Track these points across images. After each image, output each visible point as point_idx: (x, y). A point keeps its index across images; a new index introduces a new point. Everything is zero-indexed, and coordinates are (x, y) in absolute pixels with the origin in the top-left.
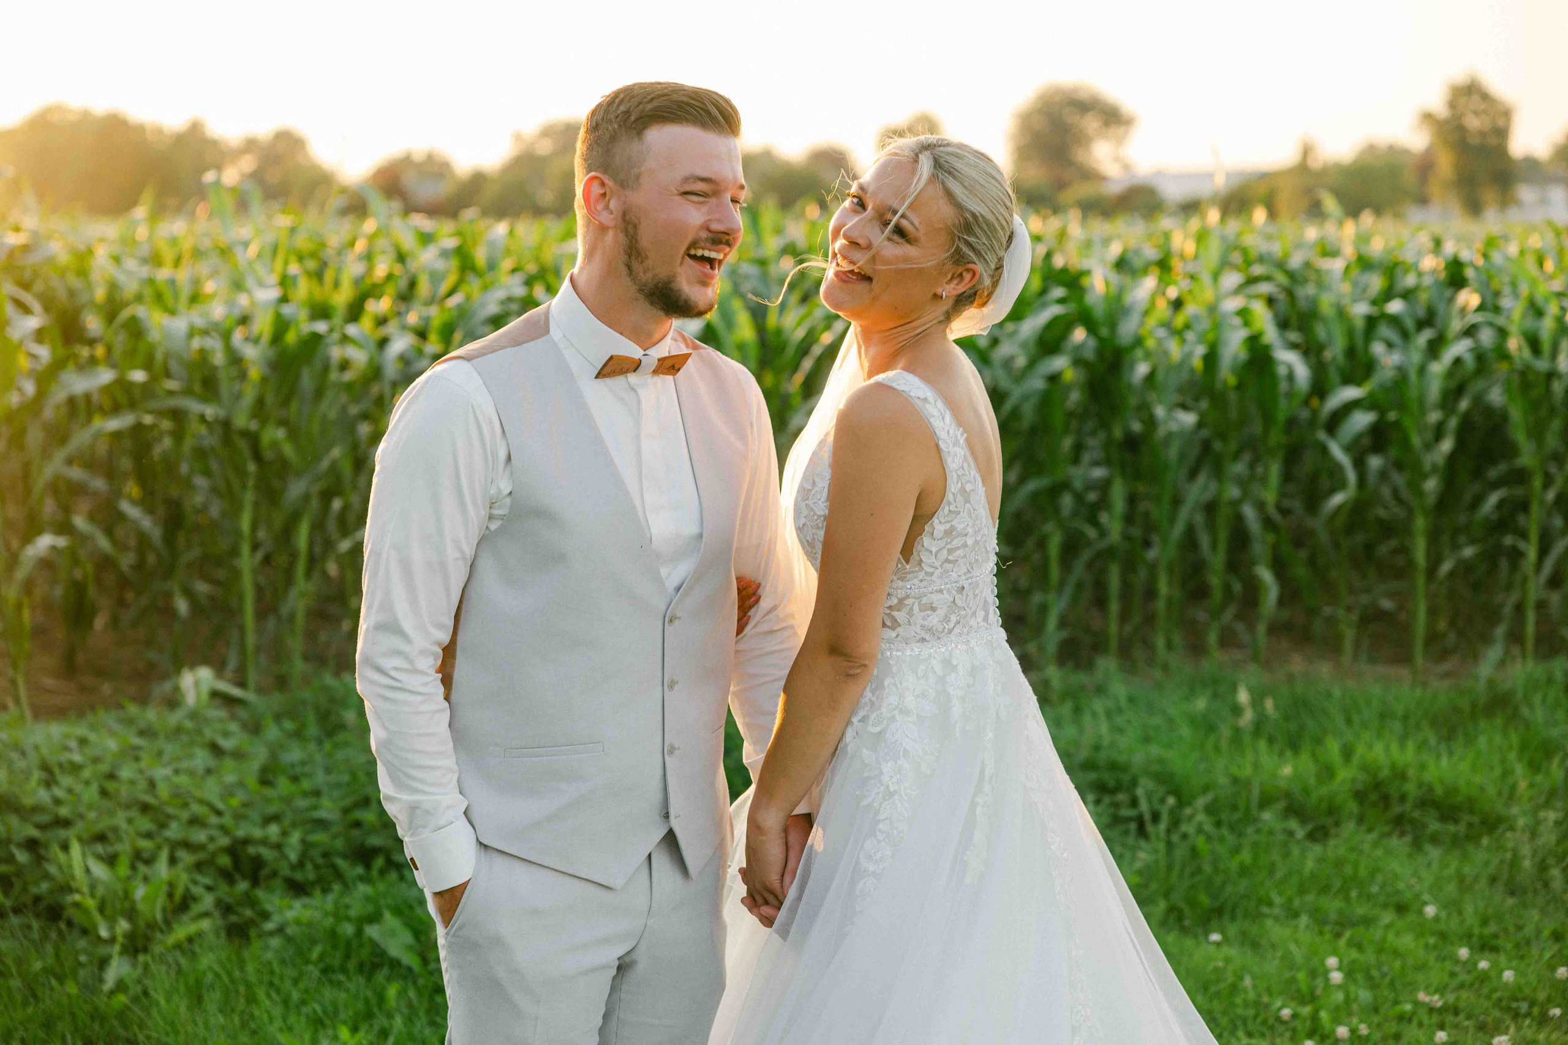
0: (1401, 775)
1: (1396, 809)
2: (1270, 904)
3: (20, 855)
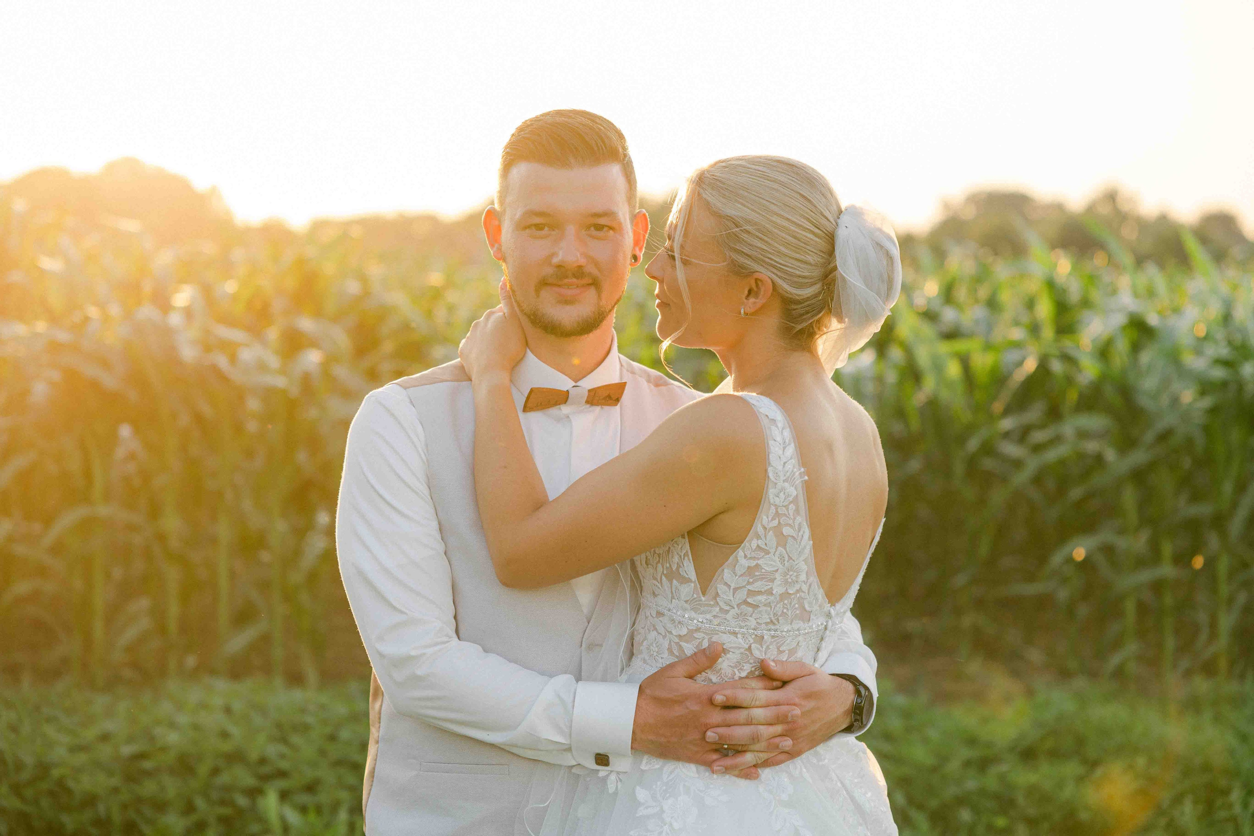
3: (242, 801)
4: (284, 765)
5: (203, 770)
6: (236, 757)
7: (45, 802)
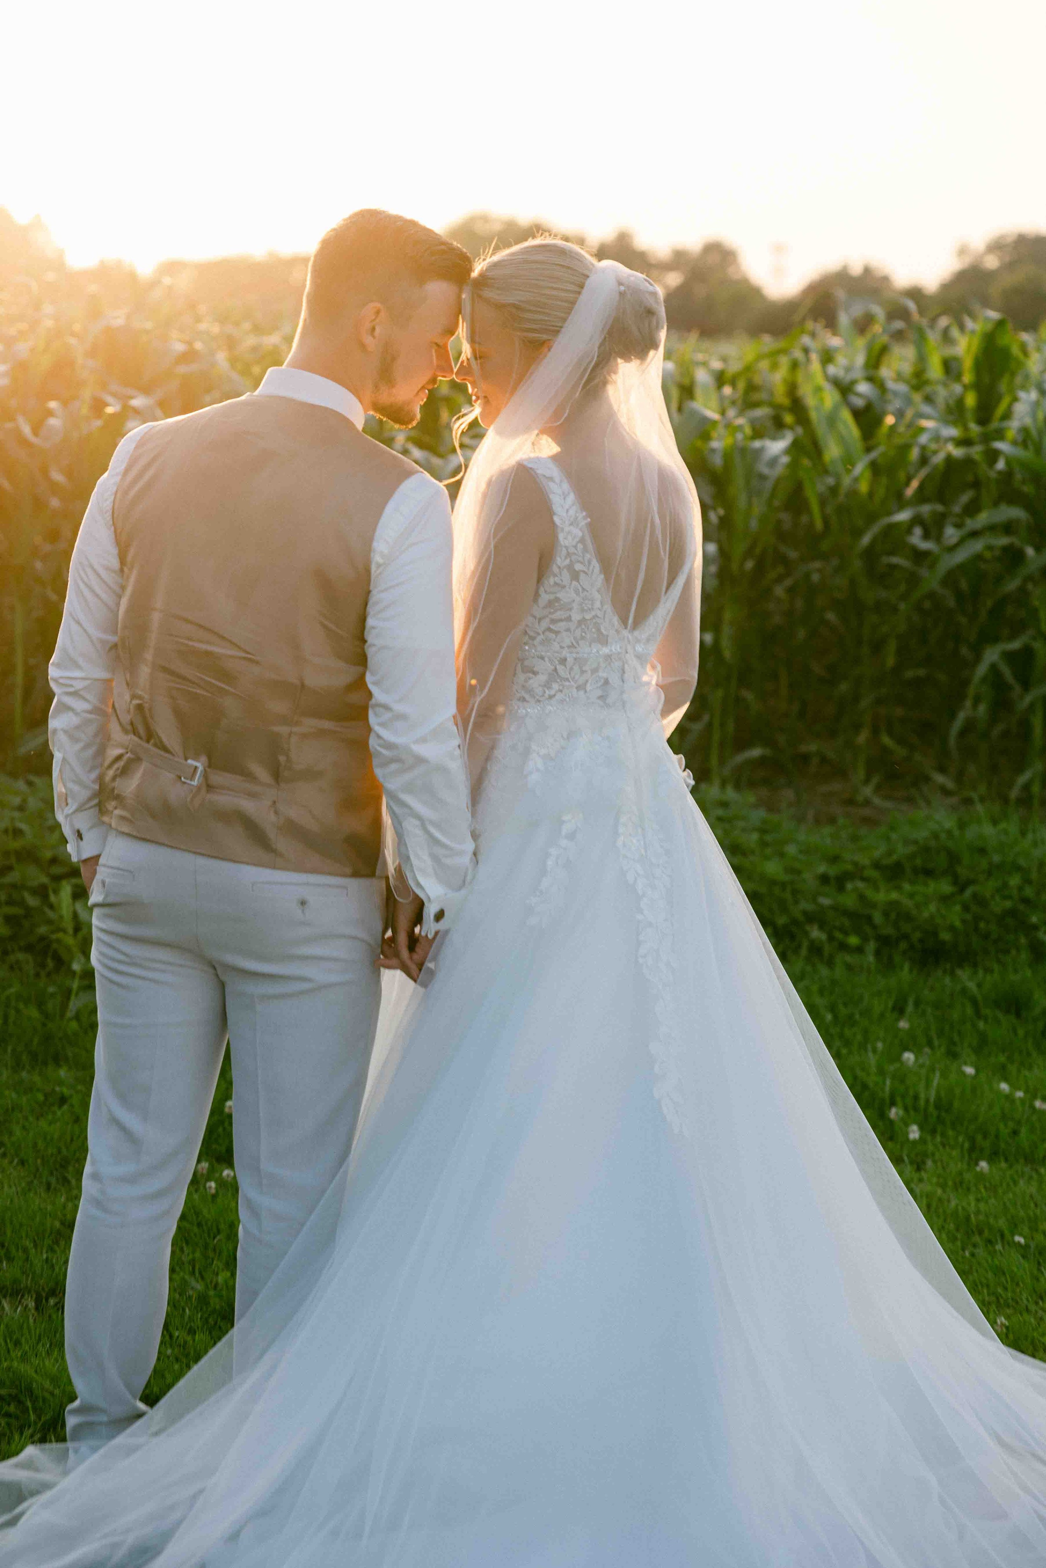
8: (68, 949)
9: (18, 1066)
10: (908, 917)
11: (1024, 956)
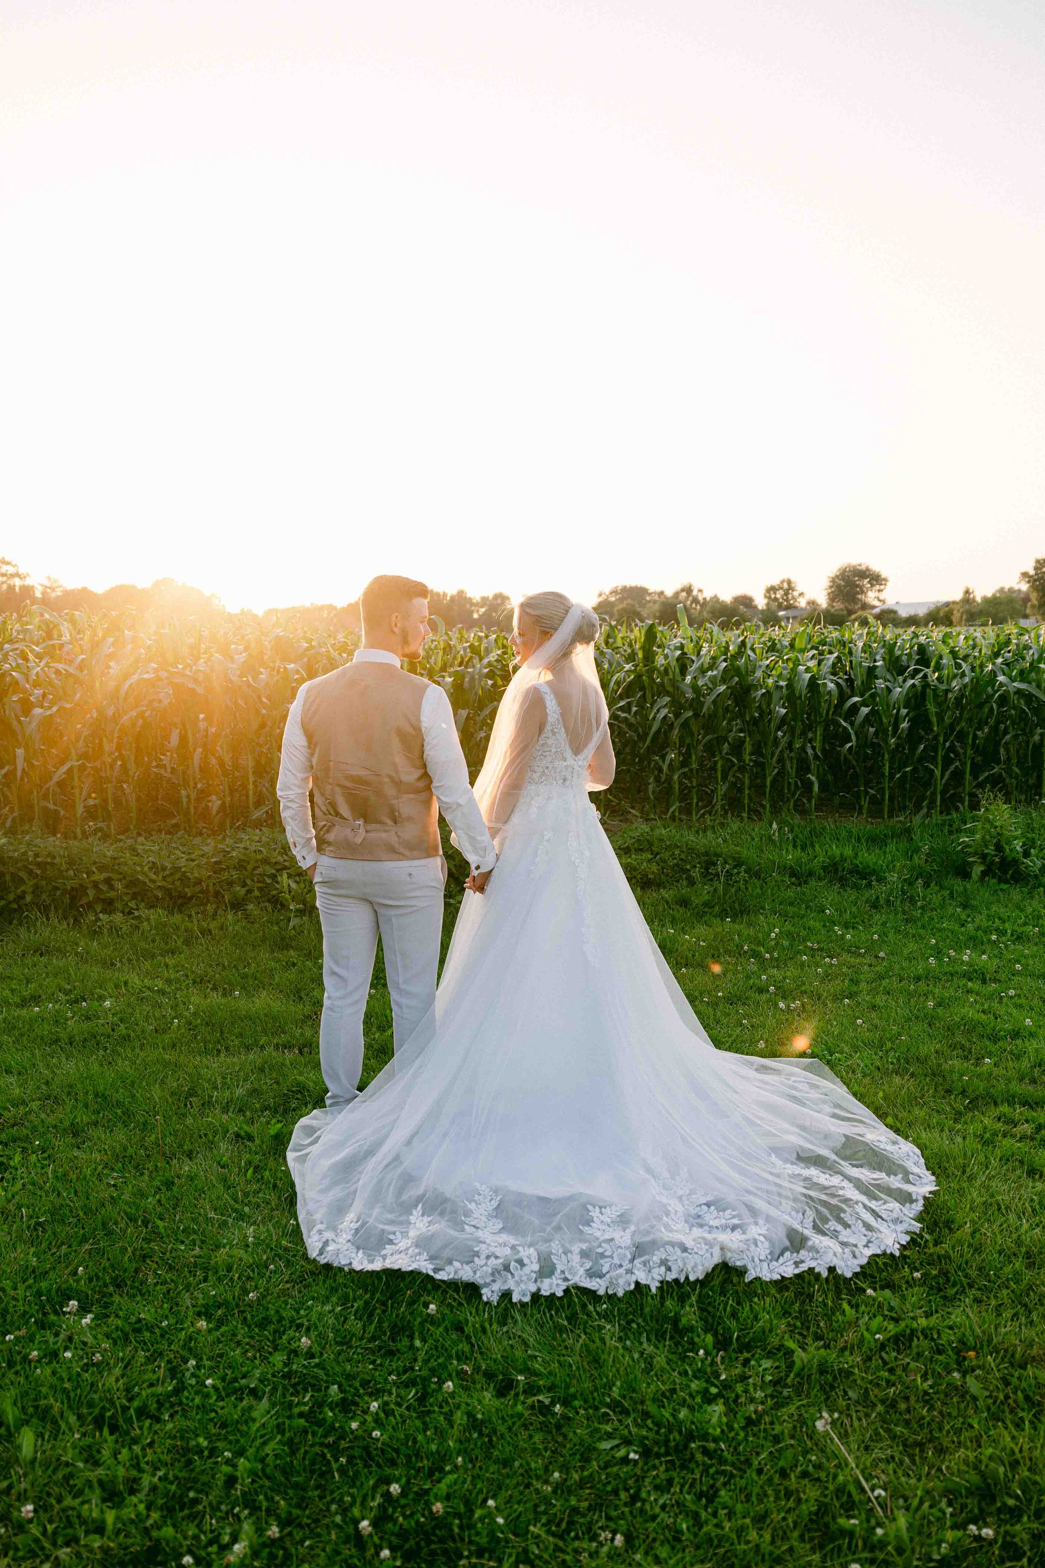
0: (843, 859)
1: (840, 874)
2: (763, 908)
3: (268, 881)
4: (286, 864)
5: (250, 867)
6: (266, 861)
7: (178, 883)
8: (287, 900)
9: (273, 951)
10: (635, 869)
11: (685, 883)
